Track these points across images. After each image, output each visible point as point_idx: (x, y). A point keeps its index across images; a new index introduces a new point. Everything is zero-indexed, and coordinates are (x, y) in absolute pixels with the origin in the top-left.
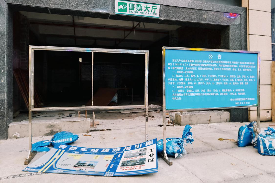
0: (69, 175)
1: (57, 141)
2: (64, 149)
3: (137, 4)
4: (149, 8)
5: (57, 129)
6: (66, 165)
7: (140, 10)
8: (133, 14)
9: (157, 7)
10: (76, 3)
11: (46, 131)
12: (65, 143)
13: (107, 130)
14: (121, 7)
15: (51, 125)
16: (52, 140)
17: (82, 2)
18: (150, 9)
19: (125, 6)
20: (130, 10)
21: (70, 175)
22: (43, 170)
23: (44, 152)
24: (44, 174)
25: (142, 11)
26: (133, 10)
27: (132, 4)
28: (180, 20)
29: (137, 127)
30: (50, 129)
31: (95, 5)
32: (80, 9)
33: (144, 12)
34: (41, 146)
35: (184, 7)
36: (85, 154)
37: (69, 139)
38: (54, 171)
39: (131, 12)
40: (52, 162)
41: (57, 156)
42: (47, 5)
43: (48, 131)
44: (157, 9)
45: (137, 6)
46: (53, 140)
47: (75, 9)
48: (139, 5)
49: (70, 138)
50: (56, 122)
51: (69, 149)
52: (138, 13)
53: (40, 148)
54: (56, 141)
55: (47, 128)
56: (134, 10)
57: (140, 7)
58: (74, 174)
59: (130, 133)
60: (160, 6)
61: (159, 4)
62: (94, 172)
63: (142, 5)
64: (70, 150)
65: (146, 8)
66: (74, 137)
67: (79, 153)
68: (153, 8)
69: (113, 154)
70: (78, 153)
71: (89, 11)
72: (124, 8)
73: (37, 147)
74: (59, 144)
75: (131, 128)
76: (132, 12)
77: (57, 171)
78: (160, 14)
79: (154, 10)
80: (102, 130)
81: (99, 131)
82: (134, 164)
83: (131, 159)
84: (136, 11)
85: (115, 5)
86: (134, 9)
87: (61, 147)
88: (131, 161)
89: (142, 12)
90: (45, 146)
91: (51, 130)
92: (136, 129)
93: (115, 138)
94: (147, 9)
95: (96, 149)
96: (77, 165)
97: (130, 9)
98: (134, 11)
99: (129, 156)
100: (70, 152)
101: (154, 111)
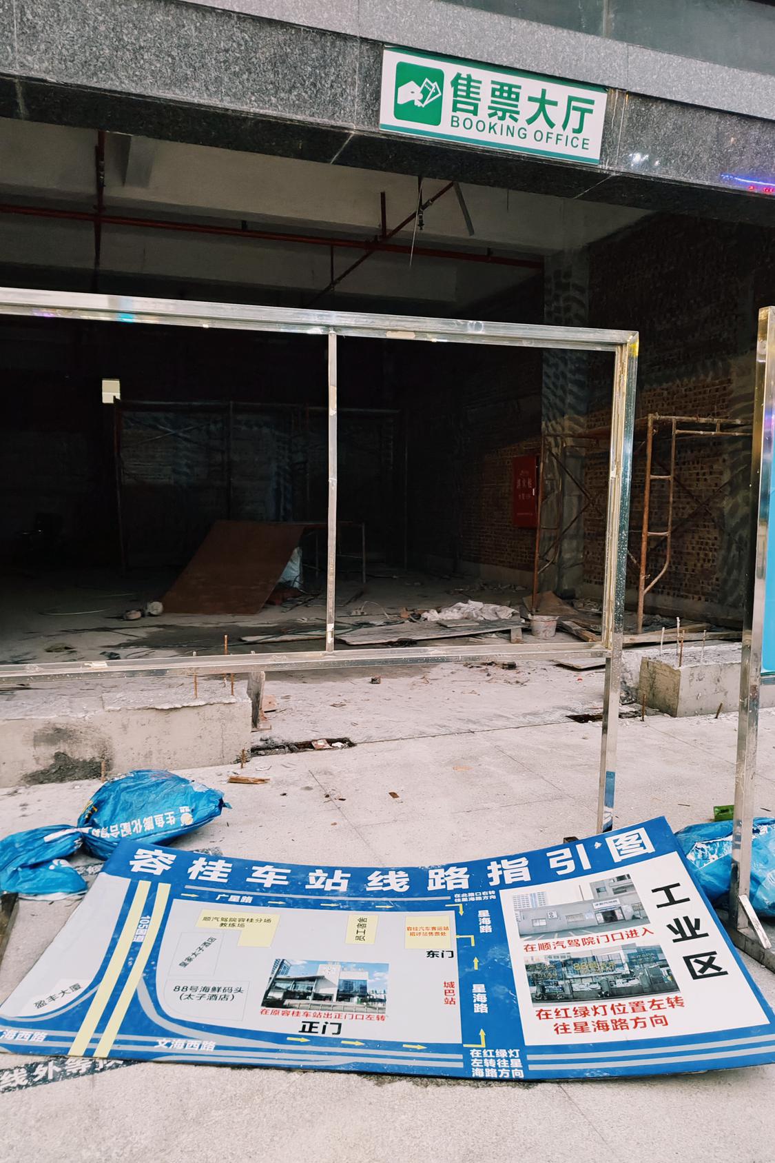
0: (257, 1070)
1: (116, 826)
2: (165, 877)
3: (493, 82)
4: (555, 104)
5: (89, 750)
6: (213, 993)
7: (508, 114)
8: (473, 134)
9: (592, 102)
10: (173, 58)
11: (34, 761)
12: (160, 836)
13: (330, 742)
14: (411, 93)
15: (58, 730)
16: (87, 821)
17: (207, 51)
18: (556, 114)
19: (432, 91)
20: (458, 114)
21: (264, 1072)
22: (95, 1041)
23: (58, 896)
24: (107, 1073)
25: (516, 120)
26: (470, 116)
27: (469, 76)
28: (698, 182)
29: (472, 727)
30: (53, 750)
31: (276, 73)
32: (192, 95)
33: (525, 125)
34: (33, 861)
35: (725, 108)
36: (288, 906)
37: (178, 815)
38: (162, 1043)
39: (461, 122)
40: (127, 970)
41: (139, 930)
42: (11, 58)
43: (40, 762)
44: (591, 111)
45: (494, 90)
46: (95, 825)
47: (169, 95)
48: (502, 85)
49: (182, 809)
50: (81, 715)
51: (193, 877)
52: (498, 131)
53: (29, 872)
54: (109, 832)
55: (35, 746)
56: (475, 113)
57: (509, 98)
58: (289, 1069)
59: (455, 764)
60: (609, 97)
61: (606, 83)
62: (397, 1046)
63: (519, 87)
64: (197, 882)
65: (538, 105)
66: (203, 802)
67: (254, 903)
68: (575, 109)
69: (439, 907)
70: (244, 899)
71: (245, 108)
72: (427, 102)
73: (16, 871)
74: (130, 846)
75: (443, 731)
76: (468, 124)
77: (178, 1044)
78: (603, 143)
79: (575, 116)
80: (307, 746)
81: (292, 751)
82: (606, 989)
83: (575, 952)
84: (488, 121)
85: (379, 80)
86: (476, 106)
87: (144, 863)
88: (576, 960)
89: (517, 126)
90: (55, 862)
91: (57, 756)
92: (471, 737)
93: (394, 795)
94: (542, 109)
95: (330, 871)
96: (278, 995)
97: (459, 106)
98: (475, 119)
99: (543, 923)
100: (202, 897)
101: (494, 635)
